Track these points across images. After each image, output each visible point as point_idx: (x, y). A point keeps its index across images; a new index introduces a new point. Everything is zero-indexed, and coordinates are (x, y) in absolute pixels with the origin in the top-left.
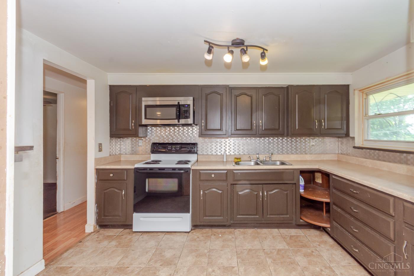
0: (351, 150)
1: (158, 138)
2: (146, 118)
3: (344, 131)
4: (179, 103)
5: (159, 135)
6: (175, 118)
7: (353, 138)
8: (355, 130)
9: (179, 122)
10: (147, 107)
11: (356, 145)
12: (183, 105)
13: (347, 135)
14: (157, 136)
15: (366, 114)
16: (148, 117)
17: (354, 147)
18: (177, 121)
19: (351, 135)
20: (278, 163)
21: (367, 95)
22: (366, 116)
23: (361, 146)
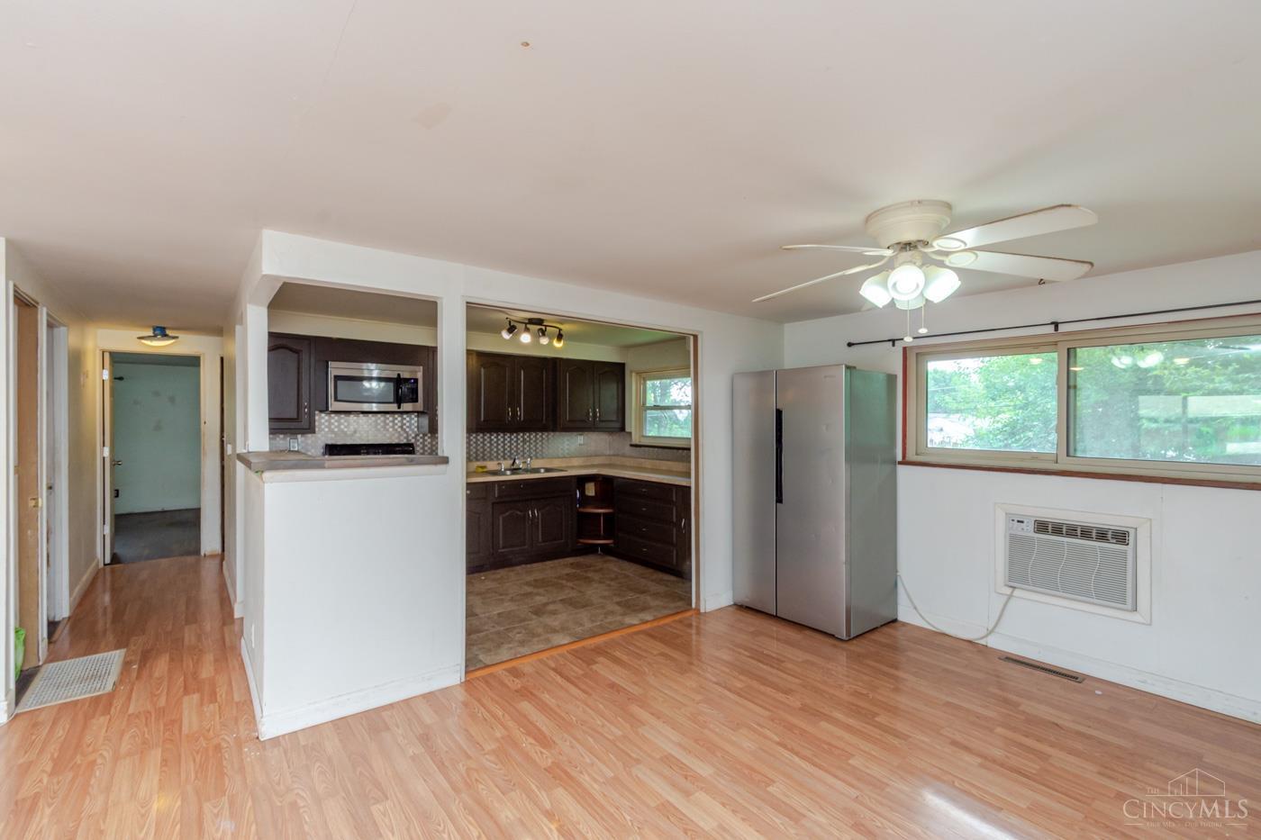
0: (628, 450)
1: (333, 436)
2: (336, 400)
3: (618, 425)
4: (399, 375)
5: (336, 430)
6: (392, 400)
7: (630, 433)
8: (631, 425)
9: (399, 408)
10: (337, 378)
11: (634, 442)
12: (407, 380)
13: (623, 429)
14: (332, 431)
15: (644, 403)
16: (339, 398)
17: (632, 445)
18: (395, 405)
19: (627, 429)
20: (542, 471)
21: (645, 380)
22: (644, 407)
23: (638, 443)
